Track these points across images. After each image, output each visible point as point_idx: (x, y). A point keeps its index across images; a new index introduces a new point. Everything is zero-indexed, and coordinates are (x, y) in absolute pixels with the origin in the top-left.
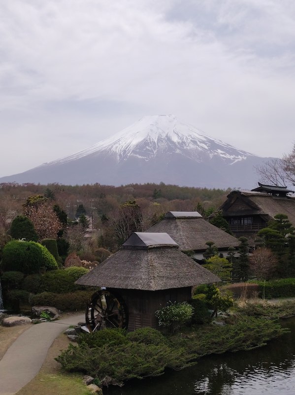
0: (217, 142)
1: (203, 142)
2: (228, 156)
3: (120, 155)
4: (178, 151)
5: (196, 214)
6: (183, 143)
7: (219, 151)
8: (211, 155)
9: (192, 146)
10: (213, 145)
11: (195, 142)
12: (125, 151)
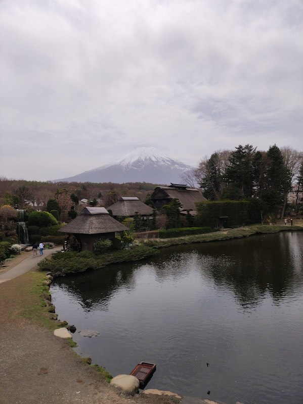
0: (175, 161)
1: (168, 161)
2: (181, 168)
3: (125, 168)
4: (155, 166)
5: (136, 198)
6: (158, 161)
7: (176, 165)
8: (172, 168)
9: (162, 163)
10: (173, 163)
11: (164, 161)
12: (128, 165)
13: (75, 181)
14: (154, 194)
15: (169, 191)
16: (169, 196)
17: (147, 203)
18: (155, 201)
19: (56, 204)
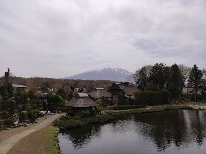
0: (123, 69)
1: (119, 69)
2: (126, 73)
3: (98, 72)
4: (113, 72)
5: (103, 89)
6: (114, 69)
7: (124, 72)
8: (121, 73)
9: (116, 70)
10: (122, 70)
11: (117, 69)
12: (99, 71)
13: (73, 79)
14: (112, 87)
15: (120, 85)
16: (120, 88)
17: (108, 91)
18: (112, 90)
19: (63, 91)
